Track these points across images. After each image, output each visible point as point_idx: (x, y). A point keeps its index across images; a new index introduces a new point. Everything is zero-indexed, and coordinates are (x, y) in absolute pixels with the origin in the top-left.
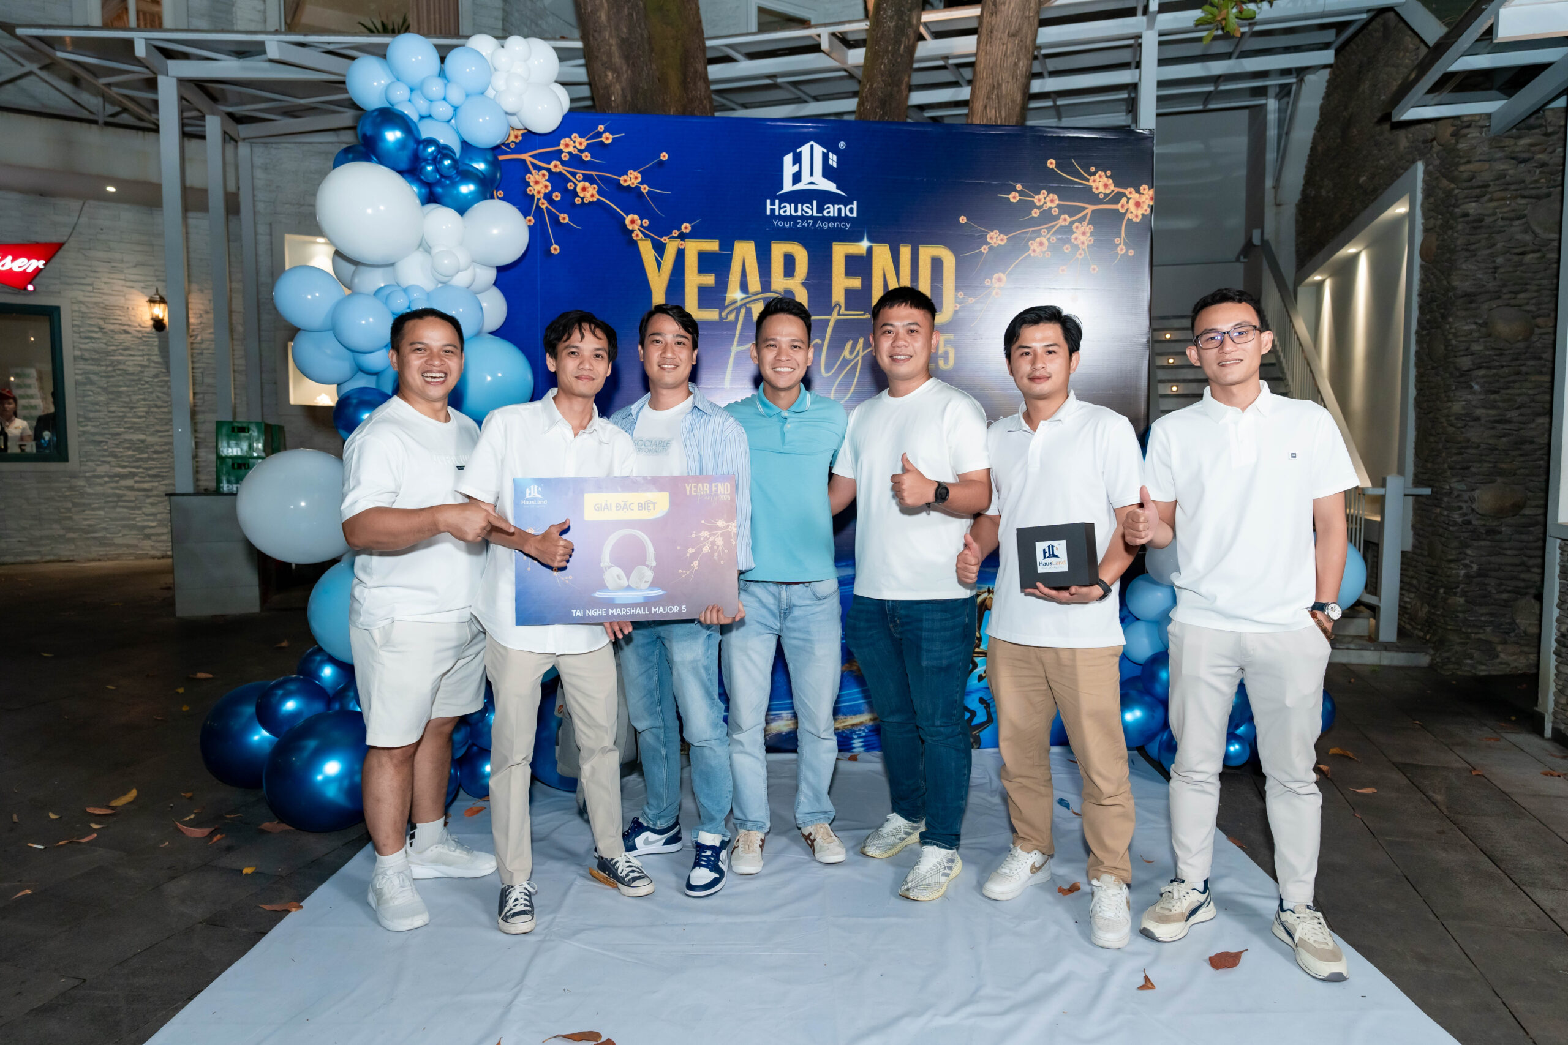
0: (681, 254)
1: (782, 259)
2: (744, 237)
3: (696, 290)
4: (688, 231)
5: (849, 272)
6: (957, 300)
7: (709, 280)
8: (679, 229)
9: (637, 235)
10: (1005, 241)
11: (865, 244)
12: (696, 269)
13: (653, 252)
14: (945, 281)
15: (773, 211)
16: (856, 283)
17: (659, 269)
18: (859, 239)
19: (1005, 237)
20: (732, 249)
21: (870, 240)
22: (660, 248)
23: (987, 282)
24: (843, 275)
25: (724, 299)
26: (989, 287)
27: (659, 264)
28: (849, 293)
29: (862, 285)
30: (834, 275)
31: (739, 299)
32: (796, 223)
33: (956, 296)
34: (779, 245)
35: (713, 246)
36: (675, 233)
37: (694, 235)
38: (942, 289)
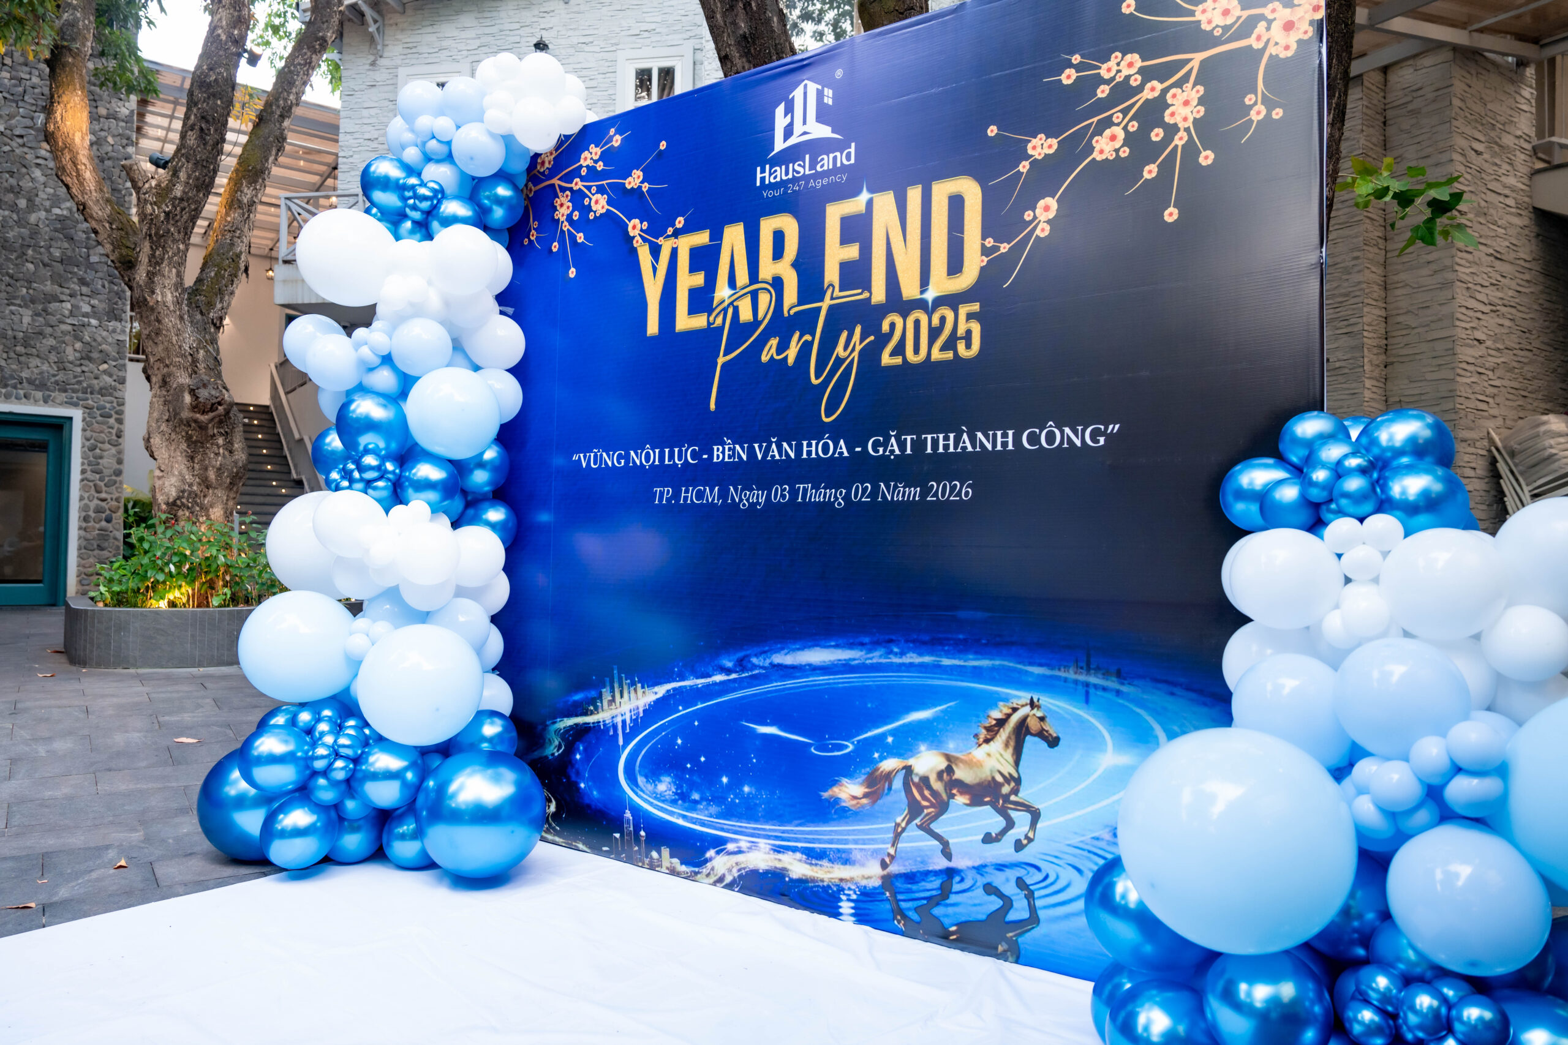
0: (674, 252)
2: (734, 220)
3: (686, 295)
4: (681, 226)
5: (845, 240)
6: (985, 251)
7: (699, 279)
8: (673, 225)
9: (638, 242)
10: (1055, 146)
11: (865, 196)
12: (687, 269)
13: (650, 257)
14: (967, 226)
15: (763, 179)
16: (852, 252)
17: (655, 277)
18: (856, 193)
19: (1055, 141)
20: (721, 238)
21: (871, 190)
22: (655, 251)
24: (838, 245)
25: (713, 299)
26: (1031, 223)
27: (655, 270)
28: (844, 267)
29: (860, 253)
30: (827, 247)
31: (726, 298)
32: (787, 188)
34: (768, 222)
35: (702, 238)
36: (670, 231)
37: (687, 229)
38: (962, 239)
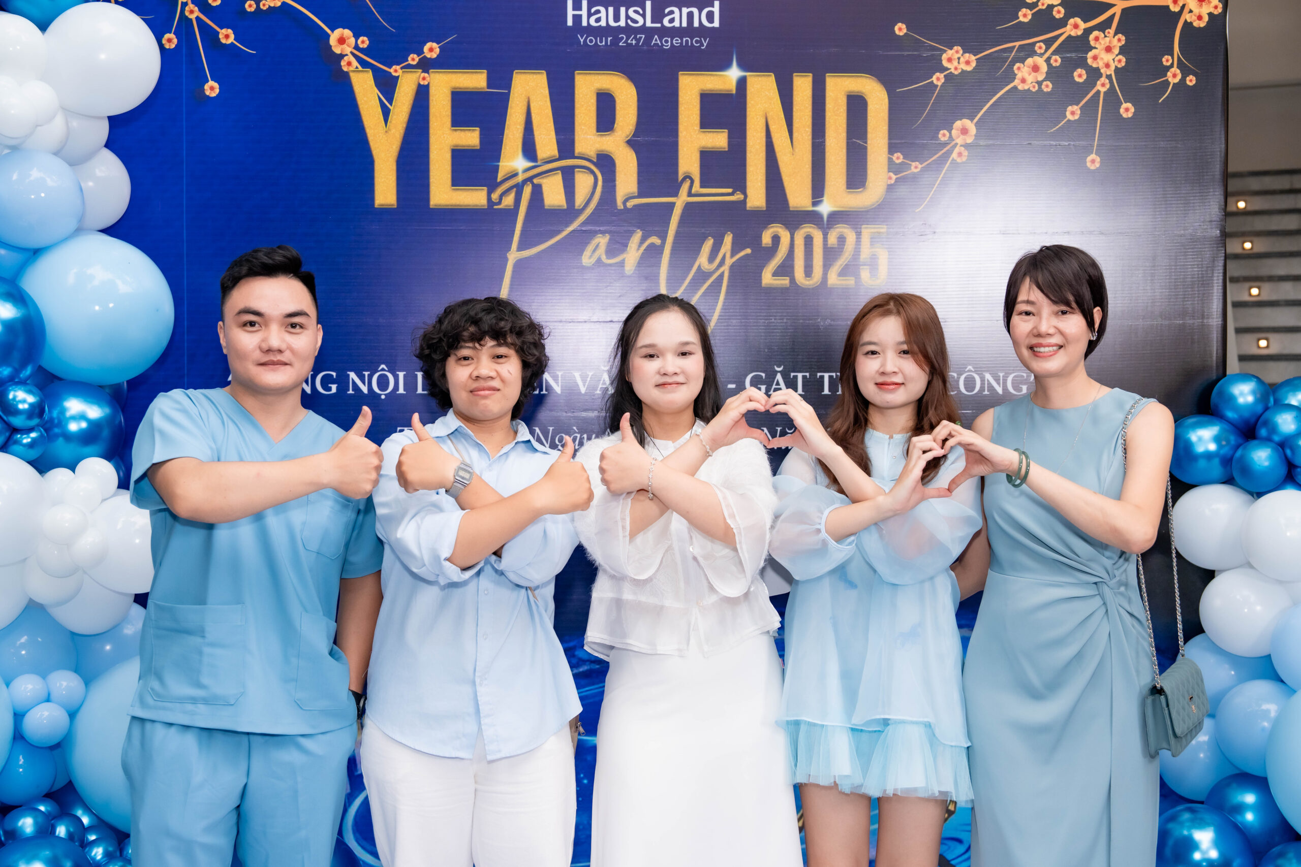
0: (422, 94)
1: (593, 101)
2: (530, 65)
3: (448, 156)
4: (434, 55)
5: (708, 122)
6: (893, 167)
7: (471, 138)
8: (420, 52)
9: (349, 65)
10: (974, 64)
11: (734, 73)
12: (448, 120)
13: (377, 91)
14: (870, 135)
15: (577, 19)
16: (719, 140)
17: (386, 121)
18: (724, 65)
19: (973, 58)
20: (508, 86)
21: (743, 66)
22: (387, 86)
23: (943, 135)
24: (697, 127)
25: (496, 169)
26: (945, 144)
27: (386, 112)
28: (707, 157)
29: (730, 143)
30: (681, 127)
31: (520, 171)
32: (616, 40)
33: (890, 161)
34: (588, 78)
35: (476, 80)
36: (413, 59)
37: (443, 63)
38: (866, 148)
